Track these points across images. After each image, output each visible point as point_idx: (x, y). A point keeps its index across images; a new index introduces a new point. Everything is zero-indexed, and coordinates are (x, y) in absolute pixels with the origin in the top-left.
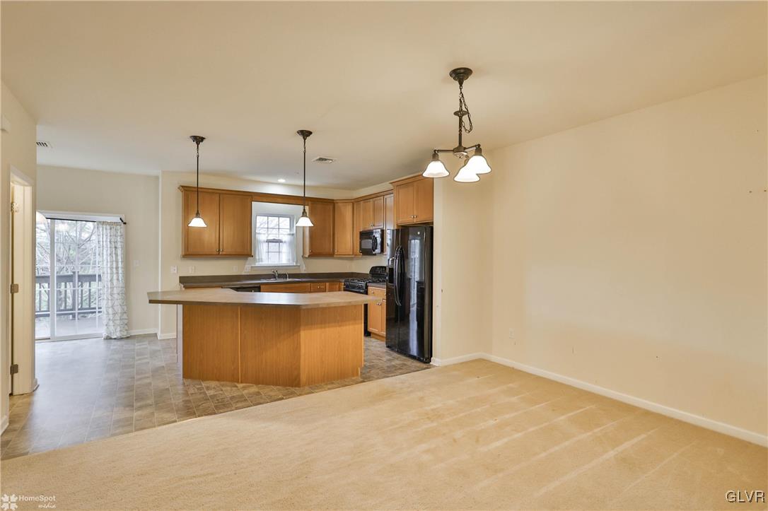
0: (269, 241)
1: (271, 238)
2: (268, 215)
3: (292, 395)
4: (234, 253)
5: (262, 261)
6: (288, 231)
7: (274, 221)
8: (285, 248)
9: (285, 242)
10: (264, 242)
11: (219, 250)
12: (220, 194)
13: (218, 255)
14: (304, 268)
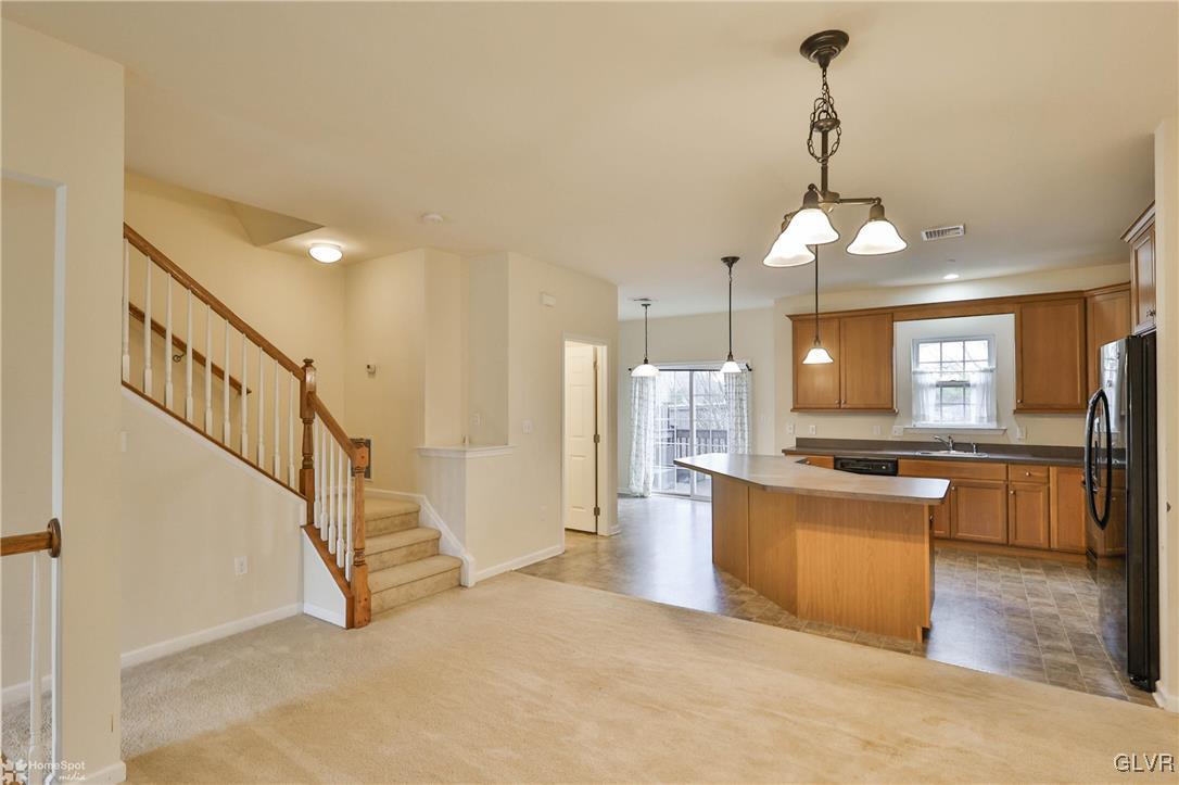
0: (941, 385)
1: (946, 378)
2: (942, 339)
3: (773, 621)
4: (863, 406)
5: (924, 420)
6: (986, 363)
7: (953, 350)
8: (974, 396)
9: (975, 386)
10: (931, 386)
11: (840, 403)
12: (839, 318)
13: (840, 408)
14: (1018, 435)
